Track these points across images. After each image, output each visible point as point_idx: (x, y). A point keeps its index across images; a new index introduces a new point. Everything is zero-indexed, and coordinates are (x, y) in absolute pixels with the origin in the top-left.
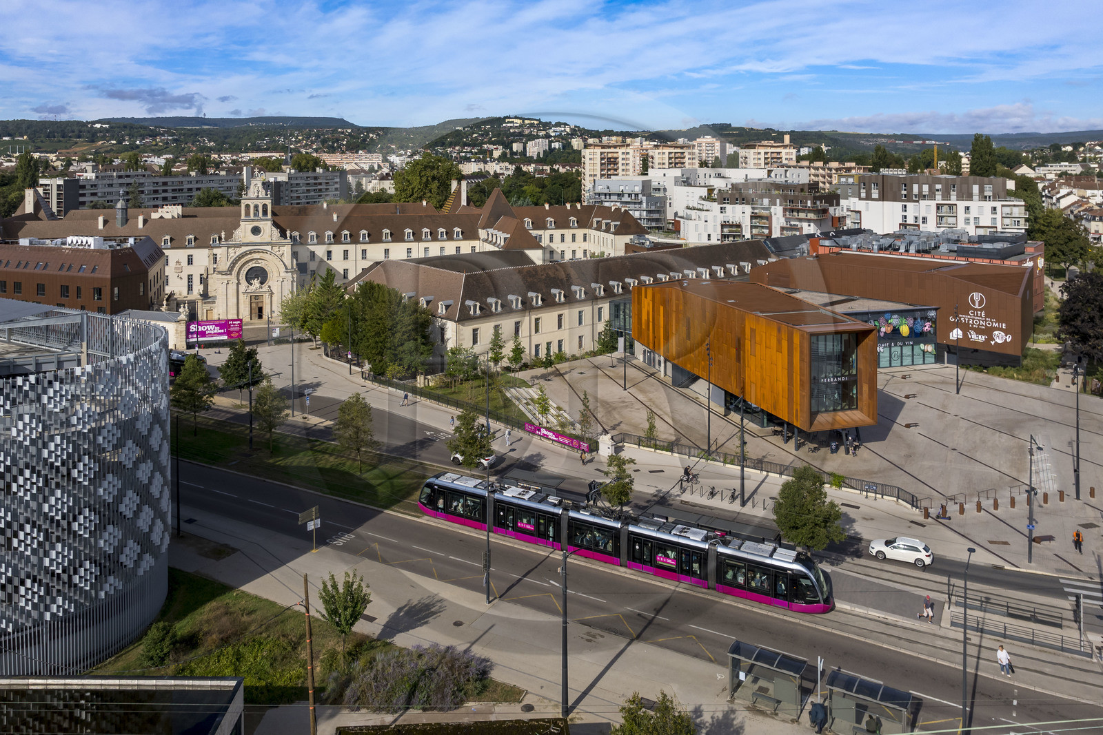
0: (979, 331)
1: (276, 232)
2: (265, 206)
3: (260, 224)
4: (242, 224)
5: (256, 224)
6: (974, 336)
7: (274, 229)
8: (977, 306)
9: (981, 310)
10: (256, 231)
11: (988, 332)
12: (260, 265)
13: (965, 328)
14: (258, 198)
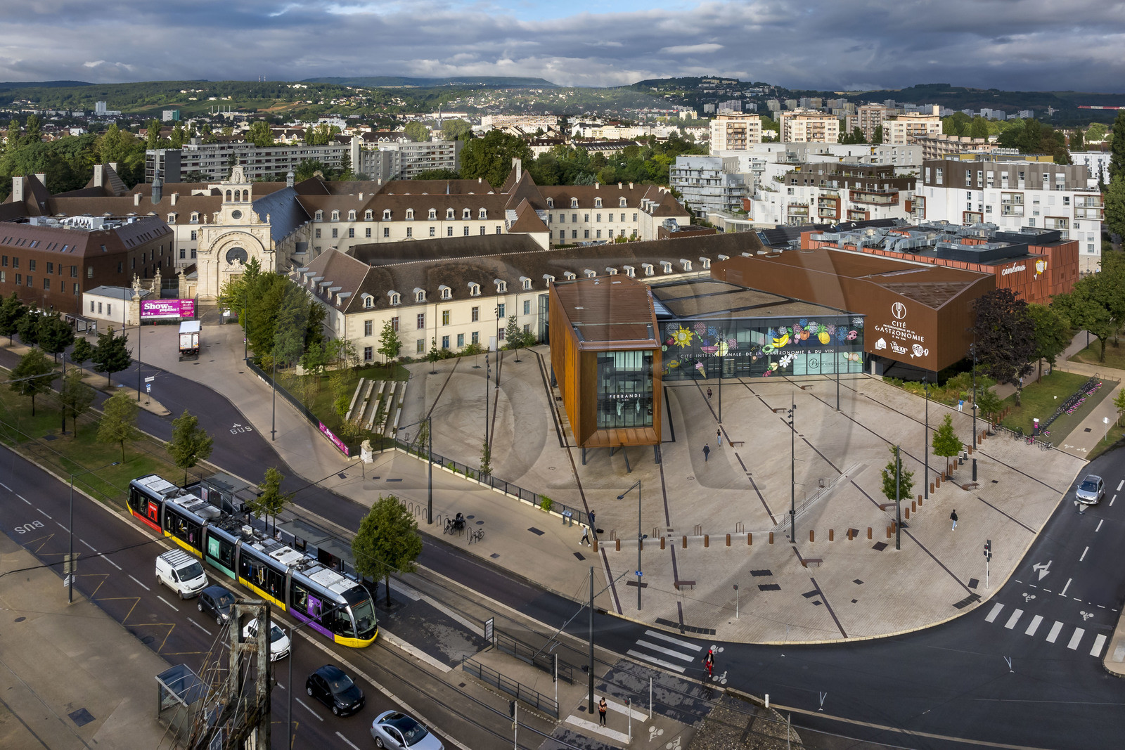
0: (900, 343)
1: (255, 217)
2: (246, 192)
3: (241, 208)
4: (223, 207)
5: (236, 208)
6: (896, 348)
7: (254, 213)
8: (899, 317)
9: (902, 321)
10: (236, 214)
11: (908, 344)
12: (240, 246)
13: (888, 338)
14: (238, 183)
